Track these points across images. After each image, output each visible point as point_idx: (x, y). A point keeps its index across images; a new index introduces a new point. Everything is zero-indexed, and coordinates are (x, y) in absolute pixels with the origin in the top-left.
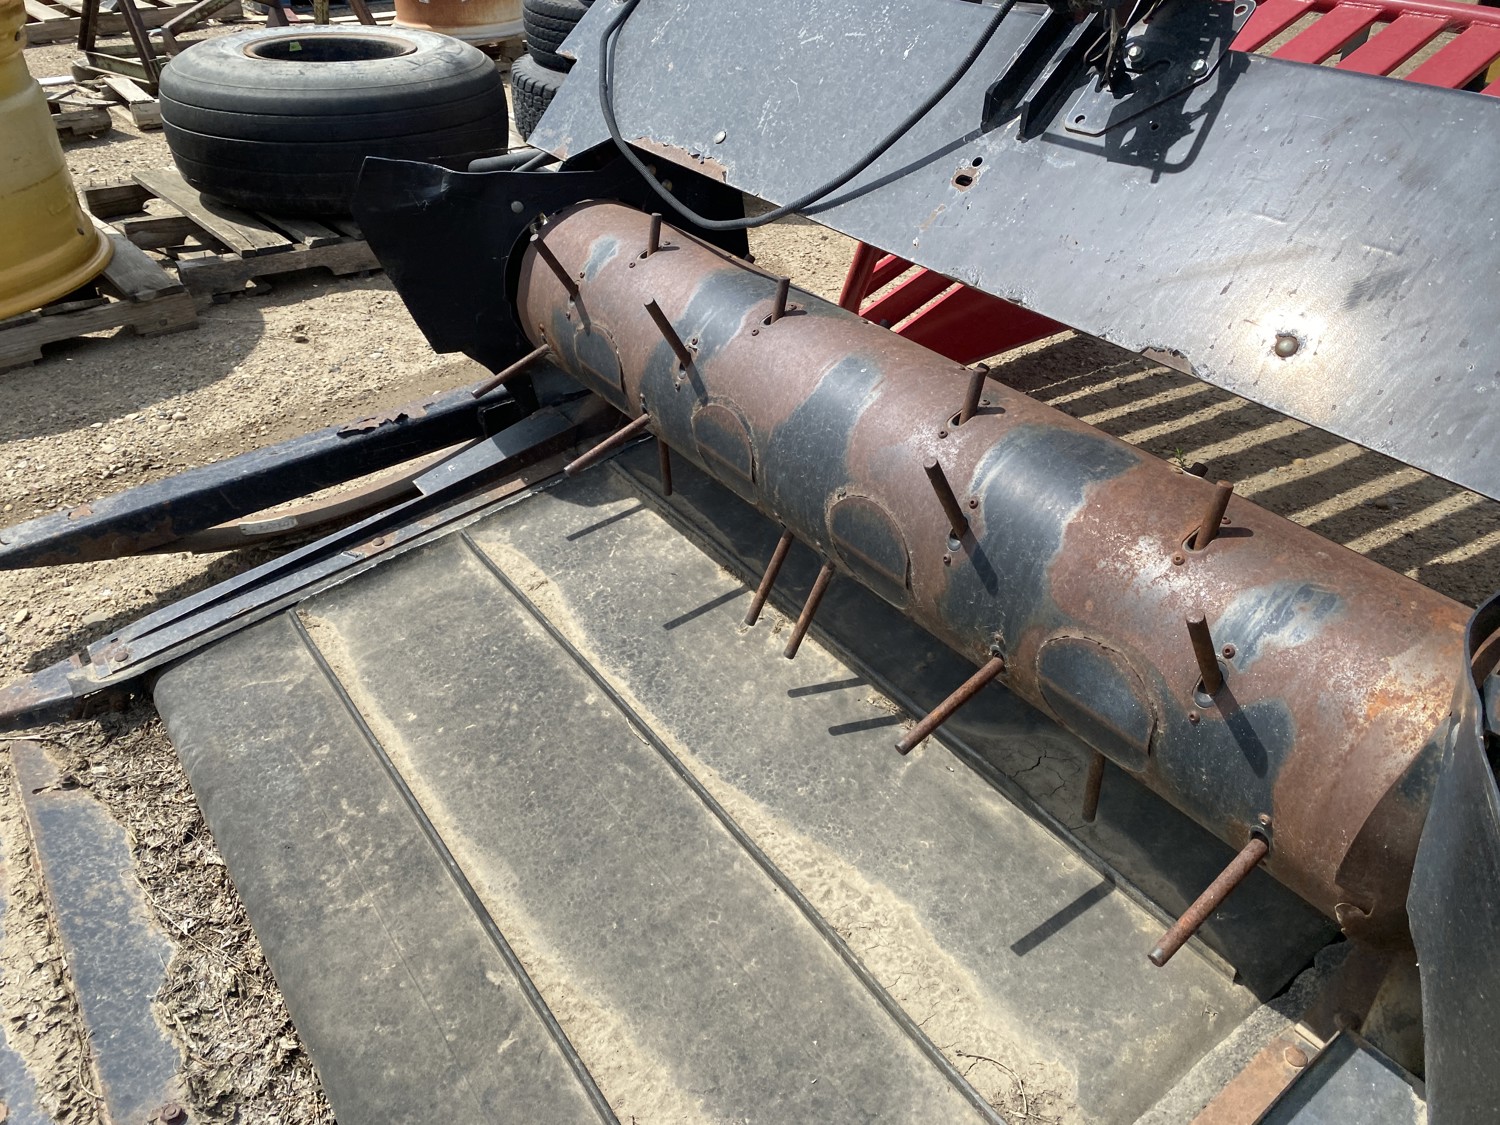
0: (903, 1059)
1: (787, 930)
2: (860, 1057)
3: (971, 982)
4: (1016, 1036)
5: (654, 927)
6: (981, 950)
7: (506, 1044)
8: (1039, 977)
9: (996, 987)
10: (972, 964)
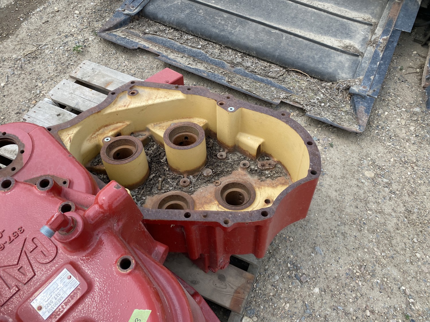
0: (345, 22)
1: (314, 13)
2: (339, 23)
3: (348, 10)
4: (359, 14)
5: (293, 18)
6: (346, 6)
7: (284, 38)
8: (357, 7)
9: (352, 10)
10: (346, 8)
